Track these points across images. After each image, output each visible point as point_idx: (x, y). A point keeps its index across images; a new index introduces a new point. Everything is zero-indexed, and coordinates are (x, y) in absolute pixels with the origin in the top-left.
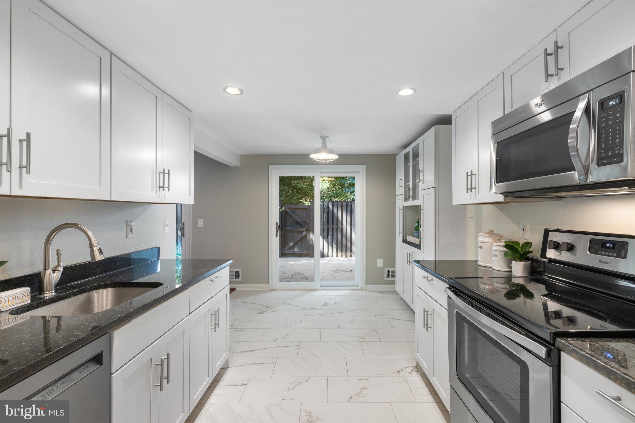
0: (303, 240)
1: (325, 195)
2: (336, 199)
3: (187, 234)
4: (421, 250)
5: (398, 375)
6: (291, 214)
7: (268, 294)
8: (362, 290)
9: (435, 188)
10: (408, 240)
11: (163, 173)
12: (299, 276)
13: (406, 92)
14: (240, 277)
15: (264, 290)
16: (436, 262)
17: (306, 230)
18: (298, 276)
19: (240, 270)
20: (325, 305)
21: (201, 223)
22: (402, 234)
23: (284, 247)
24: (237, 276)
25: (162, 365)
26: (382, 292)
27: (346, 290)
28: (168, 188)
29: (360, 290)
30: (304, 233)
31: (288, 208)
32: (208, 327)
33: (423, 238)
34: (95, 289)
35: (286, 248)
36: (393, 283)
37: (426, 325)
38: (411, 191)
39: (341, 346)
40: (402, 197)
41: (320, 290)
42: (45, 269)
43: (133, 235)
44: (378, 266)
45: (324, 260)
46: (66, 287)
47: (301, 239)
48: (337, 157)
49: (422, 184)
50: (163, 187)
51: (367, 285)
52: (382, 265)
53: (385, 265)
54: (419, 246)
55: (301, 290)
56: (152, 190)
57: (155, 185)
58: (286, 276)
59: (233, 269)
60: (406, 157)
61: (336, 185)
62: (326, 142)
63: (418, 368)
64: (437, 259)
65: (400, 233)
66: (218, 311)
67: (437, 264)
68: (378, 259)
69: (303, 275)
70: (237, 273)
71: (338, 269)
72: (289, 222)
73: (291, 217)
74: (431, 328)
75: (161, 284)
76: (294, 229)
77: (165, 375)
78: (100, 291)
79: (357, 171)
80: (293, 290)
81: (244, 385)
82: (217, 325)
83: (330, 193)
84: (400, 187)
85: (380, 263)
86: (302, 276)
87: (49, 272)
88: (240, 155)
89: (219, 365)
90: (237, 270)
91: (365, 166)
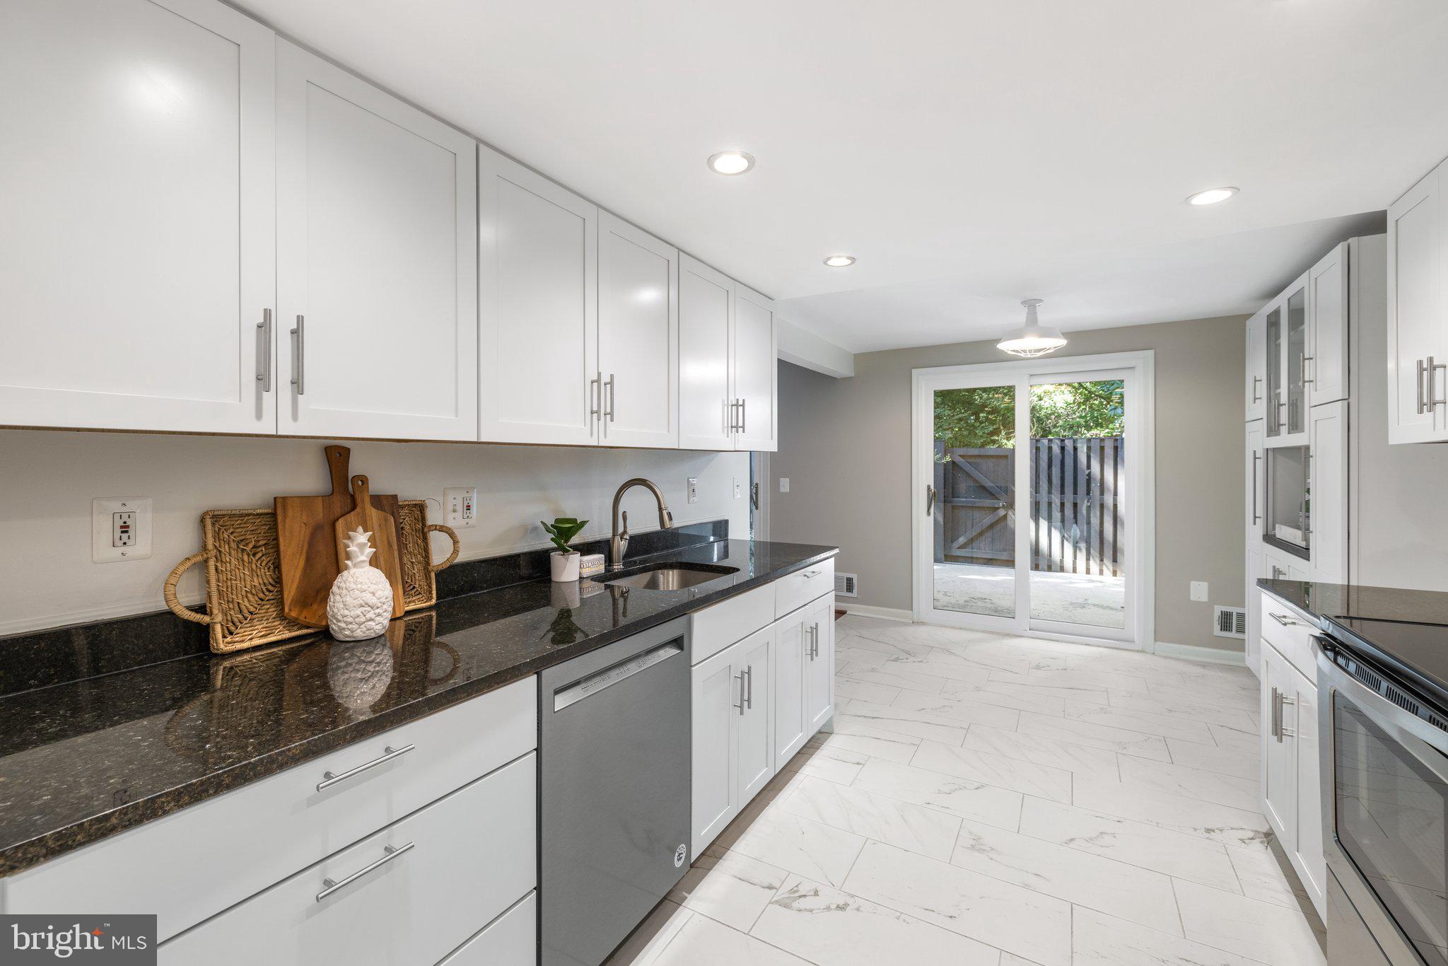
0: (999, 527)
1: (1061, 423)
2: (1094, 432)
3: (762, 507)
4: (1309, 560)
5: (1207, 835)
6: (968, 468)
7: (911, 630)
8: (1142, 651)
9: (1346, 402)
10: (1277, 536)
11: (737, 405)
12: (983, 604)
13: (1211, 197)
14: (855, 590)
15: (903, 620)
16: (1351, 590)
17: (1003, 506)
18: (980, 604)
19: (855, 577)
20: (1038, 667)
21: (785, 486)
22: (1262, 519)
23: (952, 542)
24: (850, 587)
25: (742, 678)
26: (1204, 665)
27: (1099, 646)
28: (743, 427)
29: (1138, 651)
30: (1002, 512)
31: (962, 456)
32: (800, 652)
33: (1314, 531)
34: (660, 569)
35: (956, 545)
36: (1240, 646)
37: (1278, 730)
38: (1284, 411)
39: (1065, 751)
40: (1263, 425)
41: (1028, 637)
42: (614, 535)
43: (695, 499)
44: (1192, 599)
45: (1053, 577)
46: (630, 562)
47: (992, 526)
48: (1062, 342)
49: (1313, 392)
50: (737, 427)
51: (1158, 643)
52: (1205, 599)
53: (1214, 596)
54: (1303, 552)
55: (984, 632)
56: (723, 431)
57: (726, 425)
58: (953, 601)
59: (840, 574)
60: (1273, 321)
61: (1092, 398)
62: (1036, 313)
63: (1270, 838)
64: (1353, 583)
65: (1255, 517)
66: (816, 628)
67: (1353, 596)
68: (1192, 583)
69: (991, 603)
70: (850, 581)
71: (1086, 600)
72: (963, 486)
73: (968, 475)
74: (1292, 736)
75: (738, 570)
76: (974, 502)
77: (746, 697)
78: (666, 571)
79: (1130, 365)
80: (966, 629)
81: (858, 764)
82: (814, 652)
83: (1073, 419)
84: (1255, 399)
85: (1199, 591)
86: (990, 606)
87: (618, 538)
88: (854, 354)
89: (817, 722)
90: (850, 575)
91: (1152, 352)
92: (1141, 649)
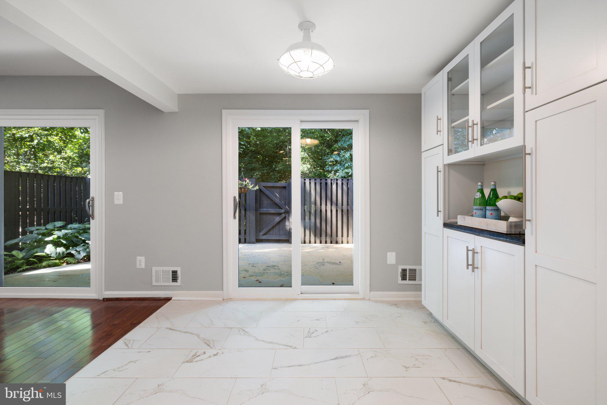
0: (282, 223)
3: (97, 215)
8: (363, 299)
14: (179, 280)
15: (216, 299)
17: (284, 212)
19: (179, 269)
20: (310, 334)
21: (118, 198)
22: (442, 212)
23: (260, 232)
24: (175, 278)
26: (396, 304)
27: (341, 299)
29: (361, 299)
30: (283, 217)
31: (264, 186)
40: (443, 149)
41: (300, 300)
44: (388, 263)
47: (279, 222)
51: (372, 292)
52: (394, 262)
53: (399, 260)
59: (168, 268)
65: (438, 211)
68: (388, 253)
70: (175, 273)
71: (323, 260)
73: (267, 196)
76: (270, 211)
79: (357, 119)
80: (260, 300)
84: (438, 131)
85: (391, 258)
86: (278, 271)
88: (178, 94)
90: (175, 269)
91: (368, 111)
92: (363, 298)
